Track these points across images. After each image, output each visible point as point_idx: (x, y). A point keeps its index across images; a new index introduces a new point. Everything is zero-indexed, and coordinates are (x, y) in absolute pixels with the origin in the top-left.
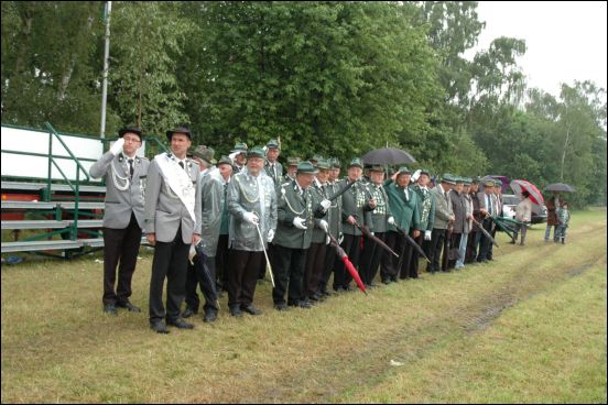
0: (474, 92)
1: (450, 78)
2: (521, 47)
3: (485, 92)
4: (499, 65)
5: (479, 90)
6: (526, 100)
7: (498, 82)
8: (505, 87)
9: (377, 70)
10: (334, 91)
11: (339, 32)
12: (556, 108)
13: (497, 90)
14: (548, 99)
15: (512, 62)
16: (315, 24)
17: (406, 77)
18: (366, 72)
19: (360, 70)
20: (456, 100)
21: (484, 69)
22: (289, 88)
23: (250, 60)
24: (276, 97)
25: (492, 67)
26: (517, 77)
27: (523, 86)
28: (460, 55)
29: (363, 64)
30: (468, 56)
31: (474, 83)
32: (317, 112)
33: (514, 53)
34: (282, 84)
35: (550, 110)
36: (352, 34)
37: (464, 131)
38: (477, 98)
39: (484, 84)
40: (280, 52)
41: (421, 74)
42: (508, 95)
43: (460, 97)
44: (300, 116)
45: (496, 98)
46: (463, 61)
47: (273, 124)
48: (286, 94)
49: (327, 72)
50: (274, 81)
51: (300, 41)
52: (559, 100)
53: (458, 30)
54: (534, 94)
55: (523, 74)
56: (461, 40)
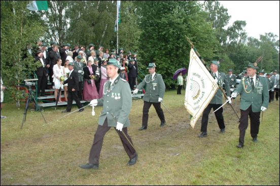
0: (228, 41)
1: (220, 36)
2: (244, 23)
3: (232, 40)
4: (237, 31)
5: (230, 40)
6: (247, 41)
7: (237, 37)
8: (239, 38)
9: (196, 38)
10: (183, 46)
11: (184, 26)
12: (258, 43)
13: (236, 40)
14: (256, 40)
15: (241, 29)
16: (176, 25)
17: (206, 39)
18: (193, 39)
19: (192, 38)
20: (222, 44)
21: (231, 32)
22: (168, 46)
23: (155, 38)
24: (165, 49)
25: (234, 31)
26: (243, 34)
27: (246, 37)
28: (223, 28)
29: (192, 36)
30: (225, 28)
31: (228, 38)
32: (178, 53)
33: (242, 26)
34: (166, 45)
35: (256, 44)
36: (188, 27)
37: (226, 55)
38: (230, 43)
39: (232, 37)
40: (165, 34)
41: (211, 37)
42: (240, 41)
43: (223, 43)
44: (172, 55)
45: (236, 42)
46: (224, 30)
47: (164, 58)
48: (167, 48)
49: (181, 40)
50: (163, 44)
51: (172, 30)
52: (260, 41)
53: (221, 19)
54: (250, 39)
55: (246, 32)
56: (222, 22)
